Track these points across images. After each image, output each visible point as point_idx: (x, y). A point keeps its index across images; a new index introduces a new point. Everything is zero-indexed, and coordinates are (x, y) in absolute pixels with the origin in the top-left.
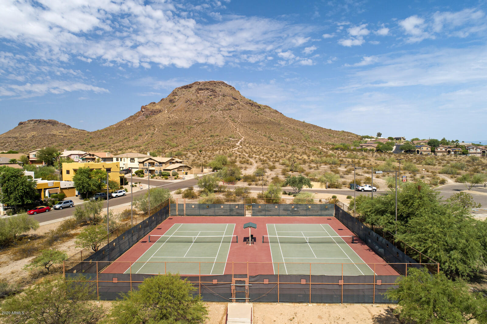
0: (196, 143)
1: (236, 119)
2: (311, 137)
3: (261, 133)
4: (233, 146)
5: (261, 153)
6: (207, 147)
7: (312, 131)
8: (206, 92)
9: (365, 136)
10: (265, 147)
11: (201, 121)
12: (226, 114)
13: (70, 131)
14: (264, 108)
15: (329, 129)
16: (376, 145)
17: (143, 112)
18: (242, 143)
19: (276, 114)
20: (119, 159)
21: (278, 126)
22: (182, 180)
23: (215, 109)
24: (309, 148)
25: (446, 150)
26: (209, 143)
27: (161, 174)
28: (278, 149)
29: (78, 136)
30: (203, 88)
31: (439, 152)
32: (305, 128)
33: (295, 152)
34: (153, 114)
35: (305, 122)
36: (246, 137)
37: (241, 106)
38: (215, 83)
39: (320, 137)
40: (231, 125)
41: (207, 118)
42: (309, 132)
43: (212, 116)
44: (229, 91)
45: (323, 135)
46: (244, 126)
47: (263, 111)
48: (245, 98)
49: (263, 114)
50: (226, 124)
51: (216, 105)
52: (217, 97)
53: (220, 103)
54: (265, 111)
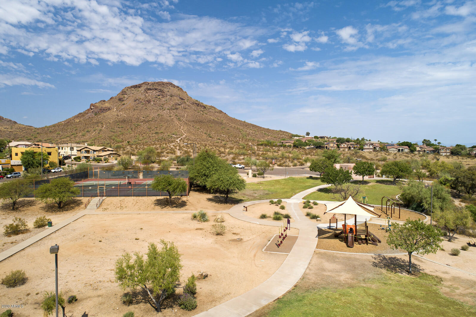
0: (140, 139)
1: (182, 118)
2: (248, 135)
3: (203, 131)
4: (172, 142)
7: (250, 130)
8: (154, 92)
9: (295, 135)
11: (148, 119)
12: (172, 113)
13: (16, 127)
14: (209, 108)
15: (267, 128)
16: (293, 142)
17: (92, 109)
18: (182, 139)
19: (221, 114)
20: (61, 148)
21: (220, 125)
22: (111, 164)
23: (162, 107)
25: (347, 146)
26: (153, 139)
27: (95, 160)
29: (25, 131)
30: (152, 88)
31: (342, 148)
32: (245, 127)
34: (102, 112)
36: (188, 134)
37: (187, 106)
38: (163, 84)
39: (256, 135)
40: (176, 123)
41: (154, 116)
42: (248, 130)
43: (159, 115)
44: (176, 92)
45: (259, 133)
46: (188, 124)
47: (208, 111)
48: (192, 98)
49: (208, 113)
50: (172, 122)
51: (164, 105)
52: (165, 97)
53: (167, 102)
54: (210, 111)
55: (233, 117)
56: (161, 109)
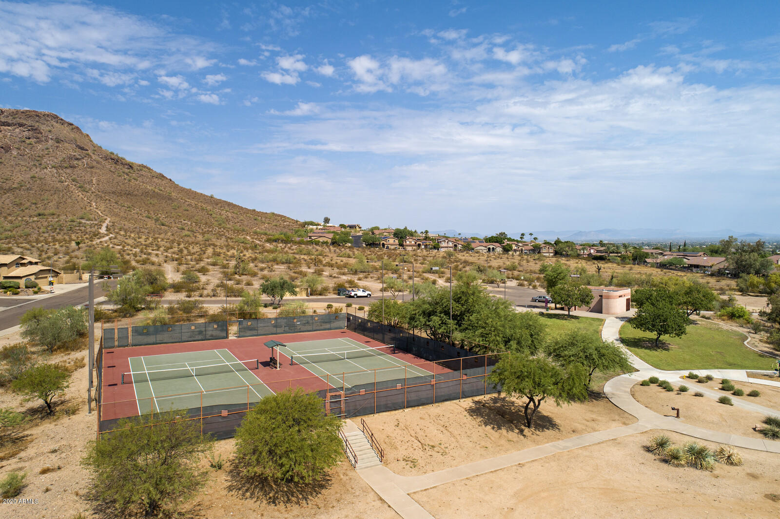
0: (8, 228)
1: (87, 186)
2: (227, 221)
3: (140, 212)
4: (97, 235)
7: (227, 211)
8: (17, 130)
9: (309, 222)
11: (8, 185)
12: (64, 175)
14: (138, 168)
15: (252, 209)
16: (331, 236)
18: (110, 229)
19: (163, 180)
21: (169, 202)
22: (50, 295)
23: (38, 161)
24: (232, 239)
25: (416, 243)
28: (183, 240)
30: (10, 122)
31: (407, 245)
32: (215, 207)
35: (214, 196)
36: (114, 219)
37: (95, 162)
38: (37, 115)
39: (242, 222)
40: (79, 196)
41: (23, 179)
42: (223, 212)
43: (35, 177)
44: (68, 134)
45: (245, 218)
46: (104, 198)
47: (138, 173)
48: (101, 148)
49: (138, 179)
50: (68, 193)
51: (42, 157)
52: (42, 141)
53: (49, 153)
54: (143, 175)
55: (188, 188)
56: (36, 165)
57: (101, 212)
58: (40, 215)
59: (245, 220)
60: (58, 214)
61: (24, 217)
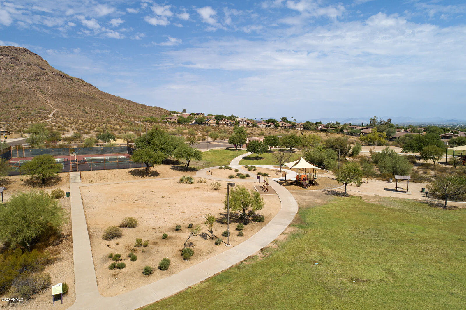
1: (45, 91)
2: (126, 111)
3: (75, 106)
4: (46, 118)
5: (76, 123)
6: (14, 119)
7: (126, 105)
8: (4, 58)
9: (172, 111)
10: (80, 119)
12: (32, 84)
14: (76, 80)
15: (143, 104)
16: (177, 118)
18: (55, 115)
19: (91, 88)
21: (93, 100)
23: (17, 76)
24: (122, 120)
25: (226, 123)
26: (15, 114)
28: (93, 121)
31: (221, 124)
32: (120, 103)
33: (109, 123)
35: (120, 97)
36: (58, 109)
37: (50, 77)
38: (16, 49)
39: (134, 111)
40: (40, 97)
41: (9, 87)
42: (124, 106)
43: (15, 86)
44: (34, 60)
45: (136, 109)
46: (55, 98)
47: (76, 84)
48: (54, 69)
49: (76, 87)
50: (34, 95)
51: (19, 74)
52: (19, 65)
53: (24, 72)
54: (78, 85)
55: (105, 92)
56: (16, 79)
57: (52, 106)
58: (17, 107)
59: (136, 110)
60: (27, 107)
61: (8, 108)
